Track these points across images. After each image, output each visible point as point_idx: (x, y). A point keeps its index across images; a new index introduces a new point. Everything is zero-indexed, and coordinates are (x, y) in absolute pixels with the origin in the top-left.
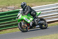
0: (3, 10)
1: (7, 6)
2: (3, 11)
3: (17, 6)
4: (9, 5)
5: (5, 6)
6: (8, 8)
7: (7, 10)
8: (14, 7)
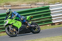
0: (32, 6)
1: (36, 2)
2: (31, 8)
3: (47, 2)
4: (38, 1)
5: (34, 2)
6: (37, 4)
7: (37, 7)
8: (43, 4)
